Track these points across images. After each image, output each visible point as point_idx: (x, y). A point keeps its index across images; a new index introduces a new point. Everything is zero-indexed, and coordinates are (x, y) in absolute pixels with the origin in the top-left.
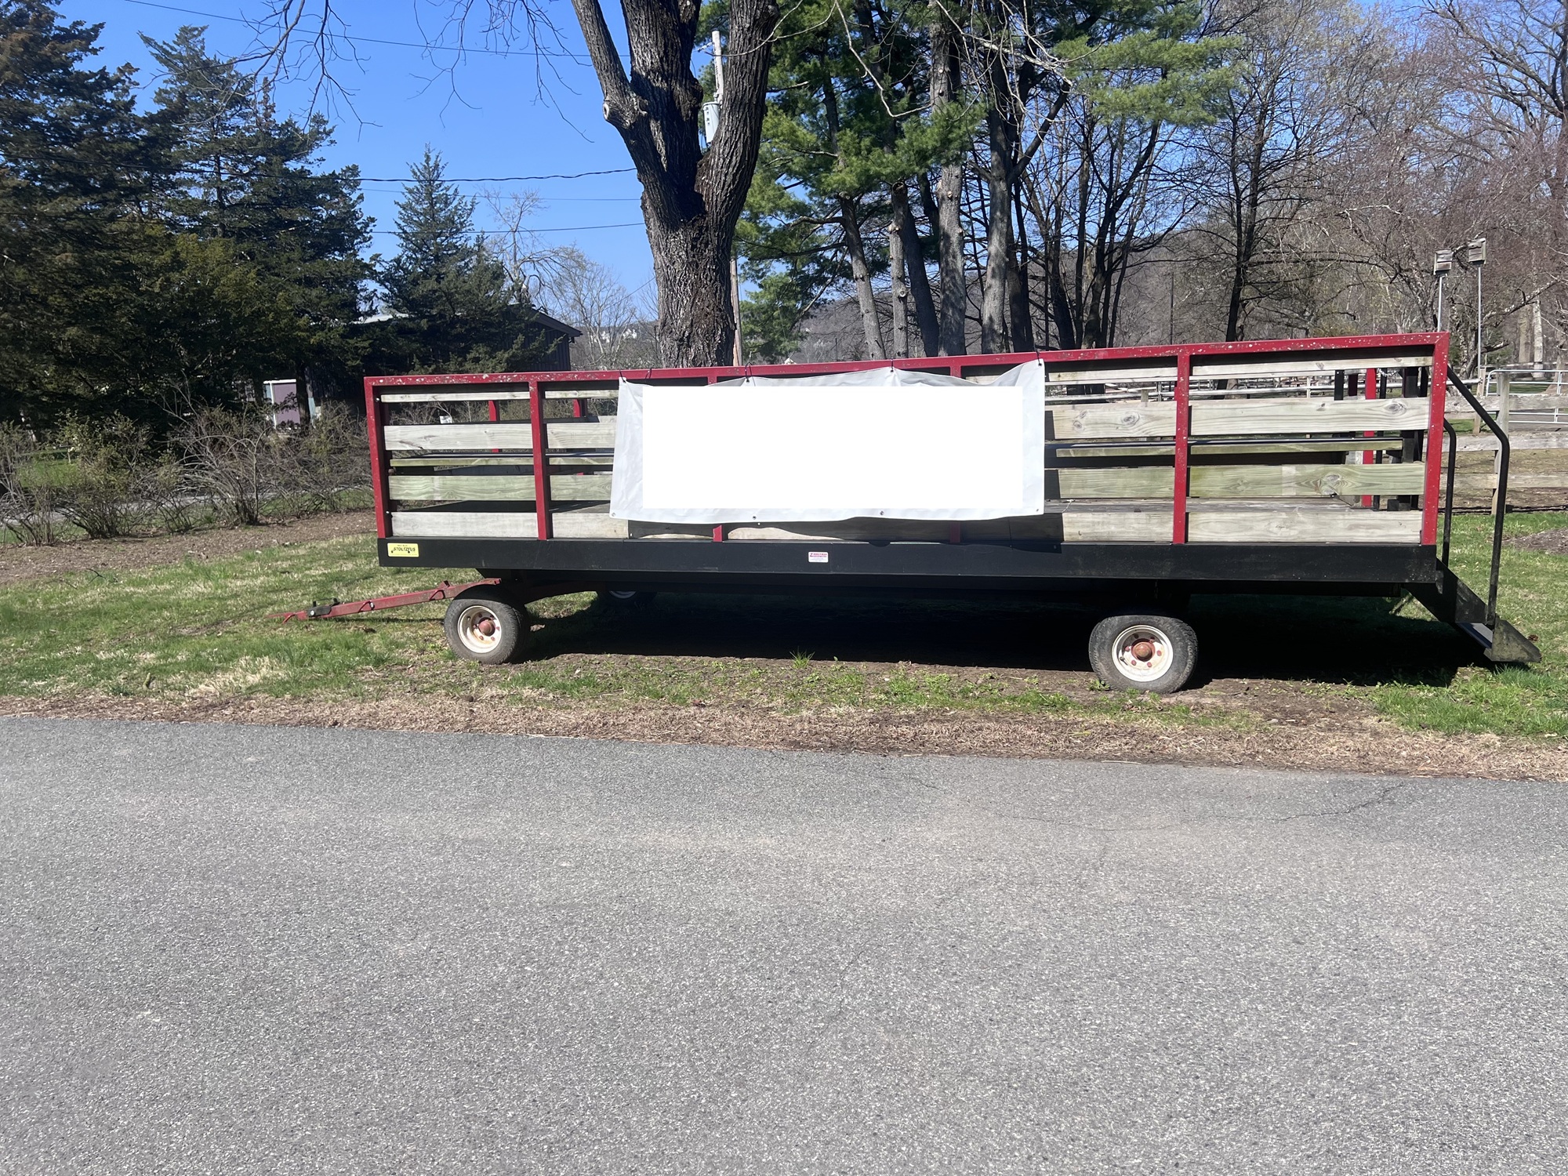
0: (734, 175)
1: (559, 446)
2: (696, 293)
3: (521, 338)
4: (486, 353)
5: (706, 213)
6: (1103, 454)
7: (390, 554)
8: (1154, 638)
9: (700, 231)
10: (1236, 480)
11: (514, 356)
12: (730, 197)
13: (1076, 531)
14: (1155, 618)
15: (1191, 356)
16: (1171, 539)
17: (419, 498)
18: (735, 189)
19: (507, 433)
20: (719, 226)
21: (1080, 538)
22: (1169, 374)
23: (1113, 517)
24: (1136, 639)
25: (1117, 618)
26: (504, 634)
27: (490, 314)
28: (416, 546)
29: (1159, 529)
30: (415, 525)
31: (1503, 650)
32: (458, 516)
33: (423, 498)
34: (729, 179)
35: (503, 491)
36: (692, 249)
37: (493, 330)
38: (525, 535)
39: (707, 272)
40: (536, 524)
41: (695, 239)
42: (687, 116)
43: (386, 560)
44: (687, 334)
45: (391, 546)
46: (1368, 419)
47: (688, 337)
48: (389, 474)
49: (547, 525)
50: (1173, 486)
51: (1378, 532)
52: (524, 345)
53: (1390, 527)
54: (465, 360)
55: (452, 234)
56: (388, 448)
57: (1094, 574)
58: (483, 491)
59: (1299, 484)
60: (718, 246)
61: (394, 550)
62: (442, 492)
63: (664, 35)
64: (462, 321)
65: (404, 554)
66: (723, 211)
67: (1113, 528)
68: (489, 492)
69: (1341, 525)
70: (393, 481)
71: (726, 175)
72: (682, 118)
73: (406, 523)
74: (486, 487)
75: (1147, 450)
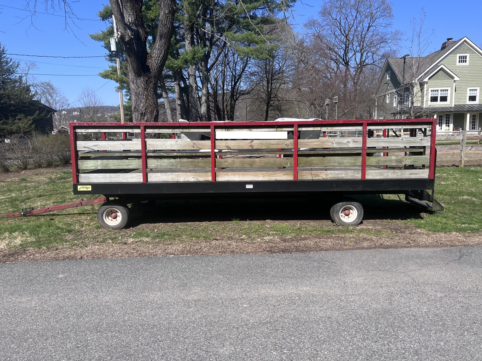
0: (161, 60)
1: (152, 149)
2: (147, 98)
3: (38, 112)
4: (24, 117)
5: (151, 72)
6: (341, 153)
7: (79, 190)
8: (351, 209)
9: (149, 78)
10: (379, 161)
11: (34, 118)
12: (159, 67)
13: (332, 176)
14: (353, 203)
15: (367, 123)
16: (361, 178)
17: (91, 168)
18: (161, 65)
19: (130, 144)
20: (155, 77)
21: (334, 179)
22: (360, 128)
23: (343, 172)
24: (345, 209)
25: (341, 203)
26: (123, 218)
27: (25, 103)
28: (90, 186)
29: (358, 176)
30: (89, 178)
31: (435, 208)
32: (108, 175)
33: (93, 168)
34: (159, 62)
35: (127, 165)
36: (146, 84)
37: (26, 109)
38: (136, 181)
39: (151, 92)
40: (142, 177)
41: (147, 80)
42: (144, 39)
43: (76, 192)
44: (144, 112)
45: (79, 187)
46: (414, 143)
47: (144, 113)
48: (78, 159)
49: (146, 177)
50: (361, 162)
51: (418, 175)
52: (39, 115)
53: (420, 174)
54: (15, 119)
55: (9, 75)
56: (78, 150)
57: (339, 190)
58: (119, 165)
59: (396, 161)
60: (154, 83)
61: (80, 188)
62: (101, 166)
63: (136, 12)
64: (14, 106)
65: (85, 190)
66: (156, 72)
67: (343, 175)
68: (122, 165)
69: (408, 173)
70: (80, 162)
71: (158, 60)
72: (141, 40)
73: (85, 178)
74: (120, 164)
75: (353, 151)
